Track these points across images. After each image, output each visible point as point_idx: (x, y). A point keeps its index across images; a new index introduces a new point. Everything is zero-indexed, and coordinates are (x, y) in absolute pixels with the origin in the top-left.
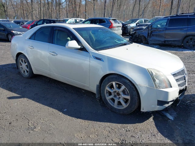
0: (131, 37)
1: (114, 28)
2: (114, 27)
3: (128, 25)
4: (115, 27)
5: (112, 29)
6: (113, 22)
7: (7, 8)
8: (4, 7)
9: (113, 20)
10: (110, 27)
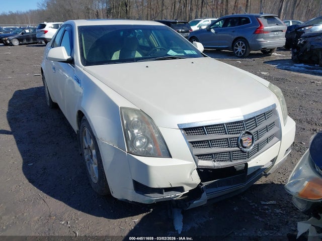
0: (296, 51)
1: (265, 34)
2: (264, 32)
3: (307, 28)
4: (267, 32)
5: (261, 35)
6: (264, 21)
7: (130, 7)
8: (127, 6)
9: (265, 17)
10: (256, 31)
